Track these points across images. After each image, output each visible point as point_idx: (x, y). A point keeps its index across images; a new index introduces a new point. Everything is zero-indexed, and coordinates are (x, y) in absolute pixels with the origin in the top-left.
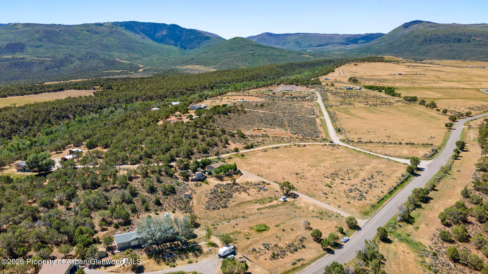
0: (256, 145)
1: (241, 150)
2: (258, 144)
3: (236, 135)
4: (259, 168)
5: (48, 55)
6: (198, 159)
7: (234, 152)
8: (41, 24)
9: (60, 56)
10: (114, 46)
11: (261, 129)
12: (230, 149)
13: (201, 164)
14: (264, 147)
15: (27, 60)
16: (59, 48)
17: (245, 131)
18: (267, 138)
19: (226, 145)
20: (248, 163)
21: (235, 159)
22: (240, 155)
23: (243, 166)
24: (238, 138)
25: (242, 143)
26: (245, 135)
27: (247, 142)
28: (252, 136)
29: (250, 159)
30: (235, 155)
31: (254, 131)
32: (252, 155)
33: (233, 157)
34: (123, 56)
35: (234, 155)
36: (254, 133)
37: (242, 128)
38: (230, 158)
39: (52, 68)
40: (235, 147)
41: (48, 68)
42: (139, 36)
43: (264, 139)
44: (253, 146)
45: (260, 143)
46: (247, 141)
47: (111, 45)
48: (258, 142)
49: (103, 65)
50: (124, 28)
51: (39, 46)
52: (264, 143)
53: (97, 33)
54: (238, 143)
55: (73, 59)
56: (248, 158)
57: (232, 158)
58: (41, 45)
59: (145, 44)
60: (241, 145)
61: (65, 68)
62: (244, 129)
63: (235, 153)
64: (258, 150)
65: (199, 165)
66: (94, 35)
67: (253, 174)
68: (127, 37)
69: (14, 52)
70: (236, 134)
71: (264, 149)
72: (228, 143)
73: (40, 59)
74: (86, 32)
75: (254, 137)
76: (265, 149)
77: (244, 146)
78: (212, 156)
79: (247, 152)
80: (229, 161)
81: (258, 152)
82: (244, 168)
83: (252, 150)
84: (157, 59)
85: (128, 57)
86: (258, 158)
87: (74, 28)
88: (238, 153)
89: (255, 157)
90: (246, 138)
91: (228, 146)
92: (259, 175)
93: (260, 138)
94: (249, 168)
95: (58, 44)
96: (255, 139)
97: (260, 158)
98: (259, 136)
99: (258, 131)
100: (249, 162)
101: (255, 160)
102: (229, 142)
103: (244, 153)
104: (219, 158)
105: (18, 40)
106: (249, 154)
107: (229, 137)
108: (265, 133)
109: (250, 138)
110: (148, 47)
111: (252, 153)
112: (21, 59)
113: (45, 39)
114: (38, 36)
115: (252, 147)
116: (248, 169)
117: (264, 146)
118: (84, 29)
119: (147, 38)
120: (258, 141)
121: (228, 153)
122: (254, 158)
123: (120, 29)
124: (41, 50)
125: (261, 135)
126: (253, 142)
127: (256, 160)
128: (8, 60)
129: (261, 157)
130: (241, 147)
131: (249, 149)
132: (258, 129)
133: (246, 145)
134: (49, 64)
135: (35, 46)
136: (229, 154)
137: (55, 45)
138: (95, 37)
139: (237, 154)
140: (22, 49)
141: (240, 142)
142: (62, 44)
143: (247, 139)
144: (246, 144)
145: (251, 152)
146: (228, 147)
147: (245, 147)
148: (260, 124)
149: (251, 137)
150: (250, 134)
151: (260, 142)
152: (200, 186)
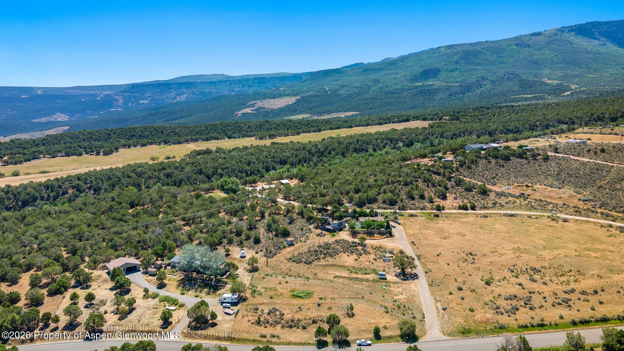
1: (450, 209)
3: (476, 190)
4: (432, 234)
5: (459, 80)
7: (434, 210)
8: (465, 44)
9: (471, 79)
10: (548, 60)
15: (435, 87)
16: (475, 70)
20: (427, 226)
21: (420, 217)
22: (434, 214)
24: (473, 193)
26: (490, 191)
31: (517, 187)
34: (556, 74)
35: (427, 213)
38: (411, 216)
39: (456, 95)
41: (452, 95)
42: (596, 42)
44: (475, 207)
45: (498, 205)
47: (544, 60)
48: (494, 204)
49: (517, 89)
50: (573, 33)
51: (454, 70)
52: (503, 206)
53: (529, 46)
55: (485, 82)
57: (416, 216)
58: (456, 69)
59: (600, 54)
61: (471, 94)
64: (474, 214)
66: (524, 49)
68: (574, 46)
69: (427, 79)
73: (449, 84)
74: (514, 47)
76: (490, 214)
82: (409, 231)
84: (610, 74)
85: (562, 75)
87: (500, 43)
92: (412, 243)
94: (417, 232)
95: (476, 65)
97: (457, 224)
99: (525, 188)
100: (431, 226)
101: (444, 225)
103: (446, 213)
104: (394, 213)
105: (436, 65)
106: (452, 216)
109: (493, 196)
110: (603, 58)
112: (429, 86)
113: (463, 61)
114: (456, 58)
115: (473, 208)
116: (412, 233)
118: (512, 43)
119: (609, 44)
121: (422, 209)
122: (449, 222)
123: (566, 36)
124: (455, 74)
125: (519, 194)
128: (417, 88)
129: (462, 222)
131: (466, 209)
134: (454, 90)
135: (450, 69)
137: (471, 67)
138: (524, 52)
139: (431, 213)
140: (436, 74)
142: (480, 64)
147: (460, 206)
150: (500, 191)
151: (500, 204)
152: (321, 236)
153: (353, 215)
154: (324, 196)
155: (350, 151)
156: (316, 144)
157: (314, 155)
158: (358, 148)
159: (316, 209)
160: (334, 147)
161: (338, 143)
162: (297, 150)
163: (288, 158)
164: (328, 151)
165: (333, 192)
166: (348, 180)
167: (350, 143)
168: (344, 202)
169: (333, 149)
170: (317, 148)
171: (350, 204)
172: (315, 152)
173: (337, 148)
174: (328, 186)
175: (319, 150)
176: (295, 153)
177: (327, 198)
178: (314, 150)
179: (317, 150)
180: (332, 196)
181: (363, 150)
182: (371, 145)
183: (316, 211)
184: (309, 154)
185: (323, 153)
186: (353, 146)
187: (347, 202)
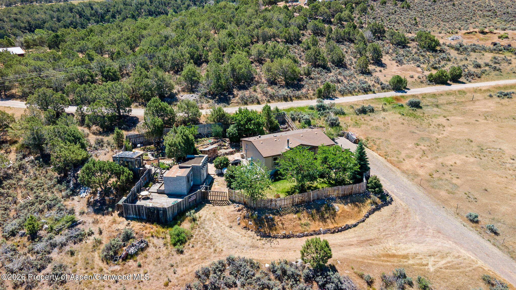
0: (470, 75)
1: (414, 85)
2: (478, 71)
3: (413, 44)
4: (476, 168)
6: (252, 102)
7: (389, 90)
11: (491, 32)
12: (378, 81)
13: (232, 129)
14: (502, 82)
17: (441, 35)
18: (510, 54)
19: (371, 67)
20: (429, 139)
21: (383, 114)
22: (407, 101)
23: (404, 154)
24: (415, 50)
25: (425, 66)
26: (438, 44)
27: (443, 63)
28: (460, 49)
29: (442, 120)
30: (388, 101)
31: (468, 36)
32: (451, 108)
33: (377, 106)
35: (385, 99)
36: (466, 42)
37: (435, 28)
38: (363, 111)
40: (399, 73)
43: (500, 56)
44: (460, 76)
45: (487, 68)
46: (443, 59)
48: (478, 66)
52: (499, 70)
54: (412, 65)
56: (435, 116)
57: (372, 111)
60: (419, 69)
62: (439, 31)
63: (393, 94)
64: (476, 91)
65: (225, 131)
67: (444, 203)
70: (413, 40)
71: (499, 87)
72: (380, 61)
75: (466, 49)
76: (506, 87)
77: (427, 73)
78: (307, 97)
79: (434, 95)
80: (357, 124)
81: (478, 96)
82: (407, 165)
83: (455, 87)
86: (473, 120)
88: (399, 94)
89: (464, 114)
90: (442, 51)
91: (378, 69)
92: (474, 220)
93: (486, 54)
94: (431, 166)
96: (469, 55)
97: (482, 120)
98: (484, 49)
99: (482, 36)
100: (436, 135)
101: (459, 129)
102: (385, 59)
103: (424, 96)
104: (321, 108)
106: (442, 100)
107: (389, 47)
108: (505, 42)
109: (453, 53)
111: (452, 98)
115: (456, 79)
116: (421, 172)
117: (498, 79)
120: (480, 62)
121: (366, 90)
122: (459, 118)
125: (492, 47)
126: (461, 64)
127: (466, 129)
129: (486, 116)
130: (416, 76)
131: (444, 83)
132: (483, 32)
133: (434, 72)
136: (370, 96)
139: (397, 99)
141: (418, 60)
143: (443, 55)
144: (435, 68)
145: (449, 94)
146: (374, 74)
147: (431, 75)
148: (490, 20)
149: (457, 49)
150: (454, 43)
151: (487, 65)
152: (127, 258)
153: (219, 129)
154: (113, 78)
155: (144, 14)
156: (90, 4)
157: (89, 20)
158: (153, 10)
159: (95, 120)
160: (119, 9)
161: (124, 4)
162: (58, 10)
163: (44, 23)
164: (110, 13)
165: (138, 67)
166: (167, 38)
167: (142, 4)
168: (175, 91)
169: (117, 11)
170: (92, 9)
171: (195, 95)
172: (91, 15)
173: (124, 10)
174: (122, 52)
175: (96, 12)
176: (55, 15)
177: (125, 82)
178: (88, 12)
179: (93, 12)
180: (137, 76)
181: (160, 13)
182: (170, 7)
183: (94, 128)
184: (80, 17)
185: (103, 17)
186: (145, 7)
187: (183, 91)
